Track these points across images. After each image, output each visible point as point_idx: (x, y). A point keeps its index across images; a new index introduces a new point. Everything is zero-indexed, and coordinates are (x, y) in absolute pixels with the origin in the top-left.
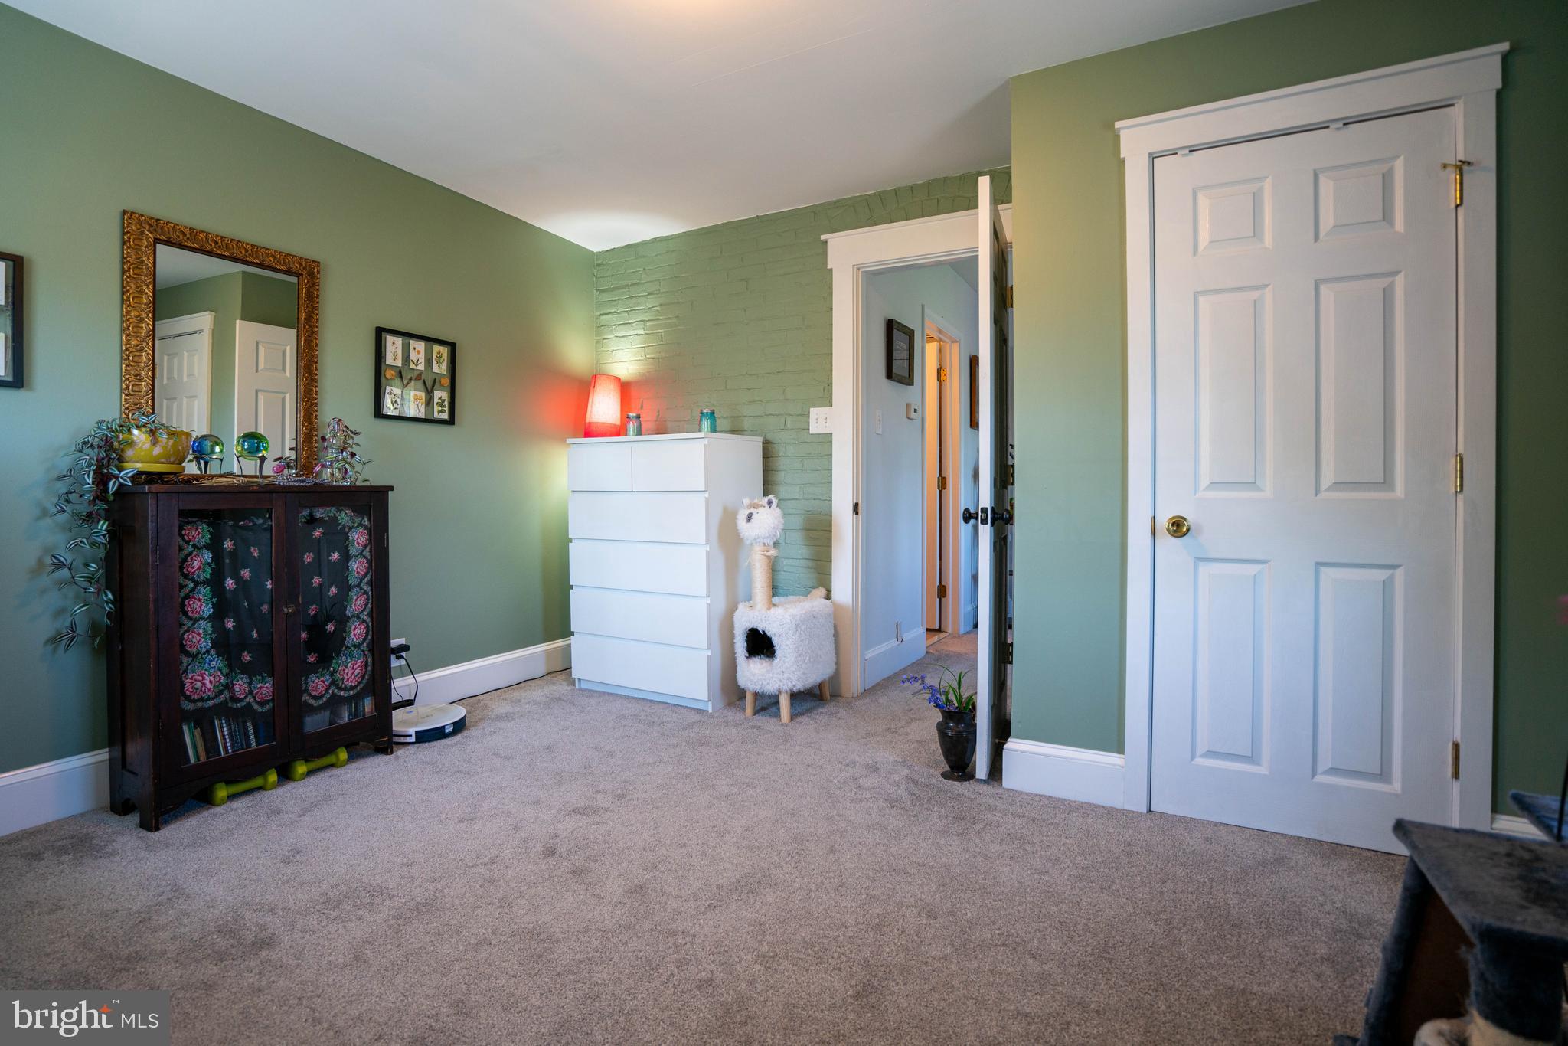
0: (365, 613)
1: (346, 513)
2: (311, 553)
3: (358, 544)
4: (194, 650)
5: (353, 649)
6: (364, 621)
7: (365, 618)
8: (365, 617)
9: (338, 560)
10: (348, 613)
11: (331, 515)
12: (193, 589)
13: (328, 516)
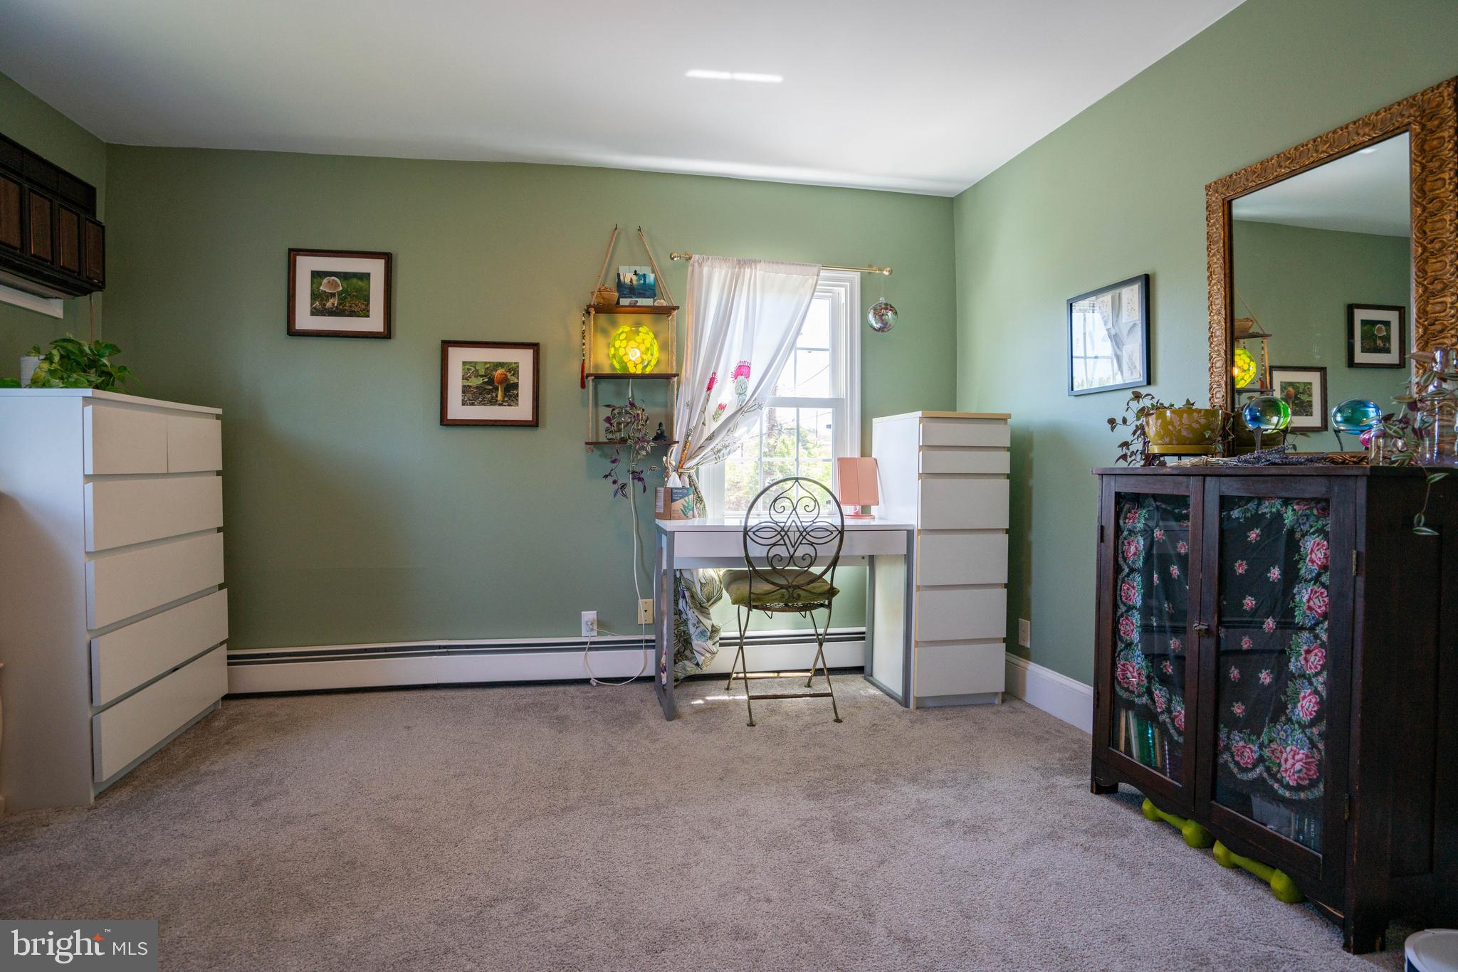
0: (1320, 679)
1: (1294, 510)
2: (1244, 562)
3: (1312, 561)
4: (1128, 638)
5: (1297, 726)
6: (1316, 692)
7: (1320, 688)
8: (1319, 682)
9: (1279, 579)
10: (1292, 667)
11: (1274, 510)
12: (1128, 575)
13: (1271, 512)
